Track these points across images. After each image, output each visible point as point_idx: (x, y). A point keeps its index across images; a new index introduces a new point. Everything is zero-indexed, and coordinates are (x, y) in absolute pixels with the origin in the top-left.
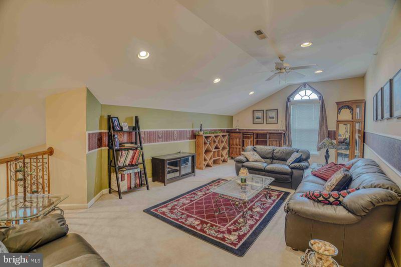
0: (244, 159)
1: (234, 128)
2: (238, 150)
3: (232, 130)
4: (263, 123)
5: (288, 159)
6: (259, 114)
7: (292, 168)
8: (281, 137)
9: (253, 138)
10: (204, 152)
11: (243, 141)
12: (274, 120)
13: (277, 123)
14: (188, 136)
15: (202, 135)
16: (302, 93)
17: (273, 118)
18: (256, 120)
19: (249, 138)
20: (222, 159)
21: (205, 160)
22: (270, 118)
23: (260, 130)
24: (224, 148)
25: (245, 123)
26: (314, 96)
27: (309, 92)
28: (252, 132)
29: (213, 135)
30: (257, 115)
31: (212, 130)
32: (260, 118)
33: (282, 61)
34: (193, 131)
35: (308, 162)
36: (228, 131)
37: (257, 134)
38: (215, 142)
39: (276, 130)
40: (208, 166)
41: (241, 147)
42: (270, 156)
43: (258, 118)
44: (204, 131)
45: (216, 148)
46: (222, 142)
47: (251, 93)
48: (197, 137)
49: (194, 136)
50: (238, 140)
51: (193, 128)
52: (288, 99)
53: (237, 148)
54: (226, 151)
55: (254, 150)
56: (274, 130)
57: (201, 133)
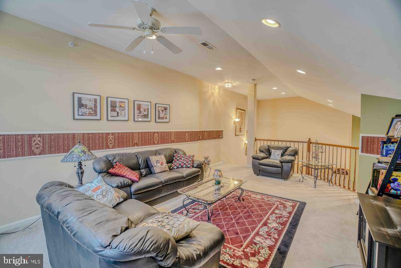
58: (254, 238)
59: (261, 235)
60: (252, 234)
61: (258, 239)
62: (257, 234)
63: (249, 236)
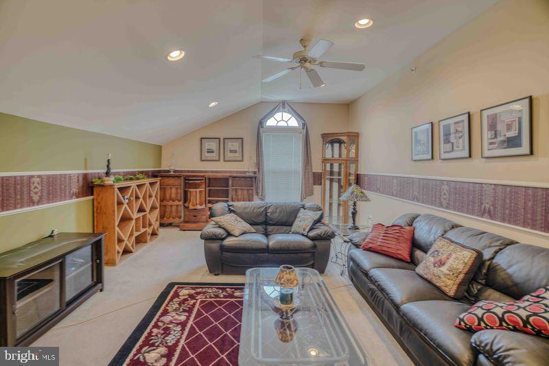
0: (220, 231)
1: (163, 168)
2: (174, 208)
3: (159, 172)
4: (219, 160)
5: (293, 223)
6: (213, 145)
7: (313, 239)
8: (251, 182)
9: (204, 186)
10: (117, 223)
11: (186, 193)
12: (237, 156)
13: (242, 161)
14: (75, 190)
15: (111, 186)
16: (278, 116)
17: (235, 151)
18: (207, 154)
19: (196, 186)
20: (150, 231)
21: (120, 241)
22: (231, 151)
23: (213, 172)
24: (153, 208)
25: (186, 160)
26: (294, 123)
27: (287, 116)
28: (203, 176)
29: (134, 184)
30: (208, 145)
31: (128, 173)
32: (213, 152)
33: (305, 47)
34: (85, 176)
35: (324, 224)
36: (155, 175)
37: (209, 179)
38: (137, 198)
39: (241, 172)
40: (126, 251)
41: (181, 203)
42: (261, 219)
43: (210, 151)
44: (115, 174)
45: (141, 210)
46: (150, 196)
47: (213, 104)
48: (96, 190)
49: (89, 187)
50: (174, 191)
51: (86, 169)
52: (261, 124)
53: (171, 206)
54: (157, 213)
55: (231, 211)
56: (237, 172)
57: (109, 181)
58: (188, 318)
59: (178, 324)
60: (191, 322)
61: (183, 318)
62: (183, 324)
63: (195, 318)
